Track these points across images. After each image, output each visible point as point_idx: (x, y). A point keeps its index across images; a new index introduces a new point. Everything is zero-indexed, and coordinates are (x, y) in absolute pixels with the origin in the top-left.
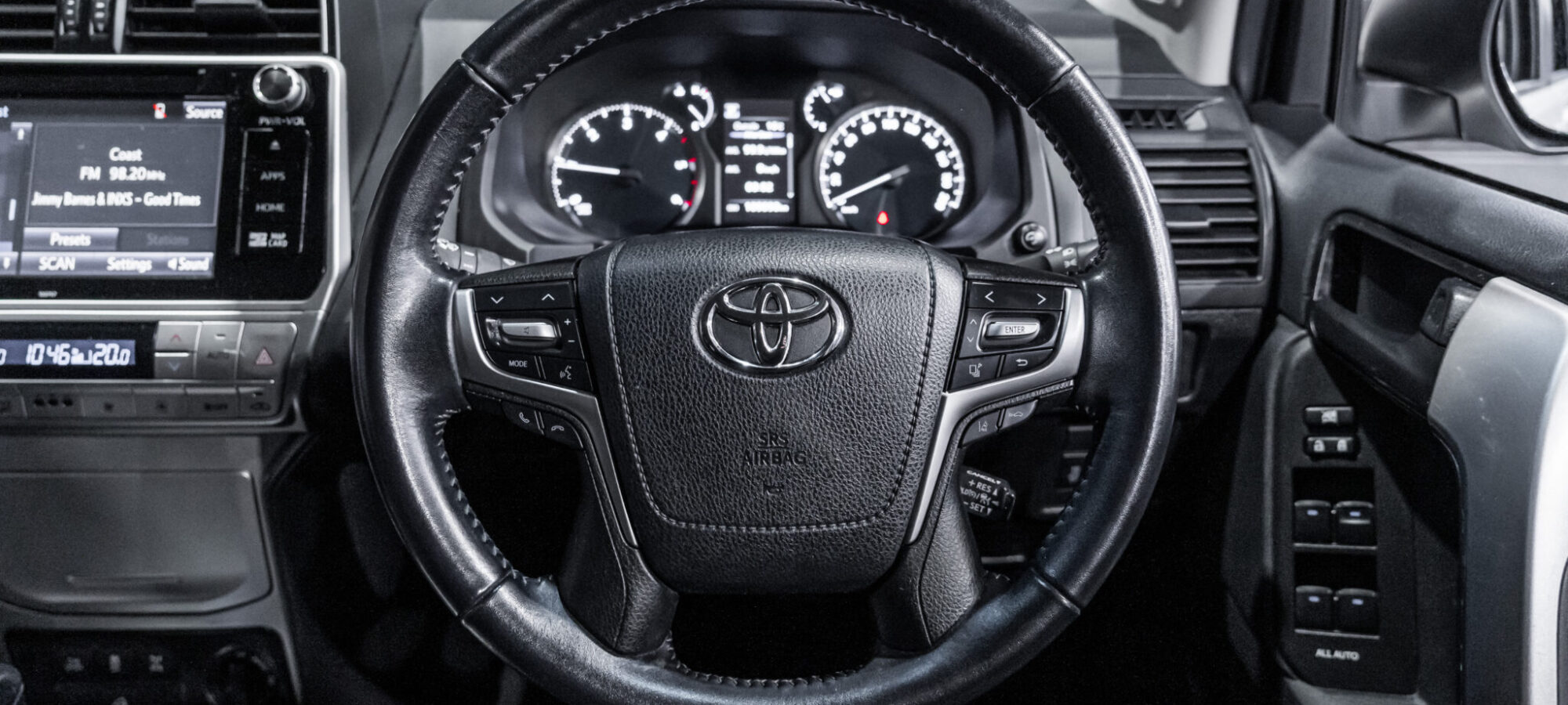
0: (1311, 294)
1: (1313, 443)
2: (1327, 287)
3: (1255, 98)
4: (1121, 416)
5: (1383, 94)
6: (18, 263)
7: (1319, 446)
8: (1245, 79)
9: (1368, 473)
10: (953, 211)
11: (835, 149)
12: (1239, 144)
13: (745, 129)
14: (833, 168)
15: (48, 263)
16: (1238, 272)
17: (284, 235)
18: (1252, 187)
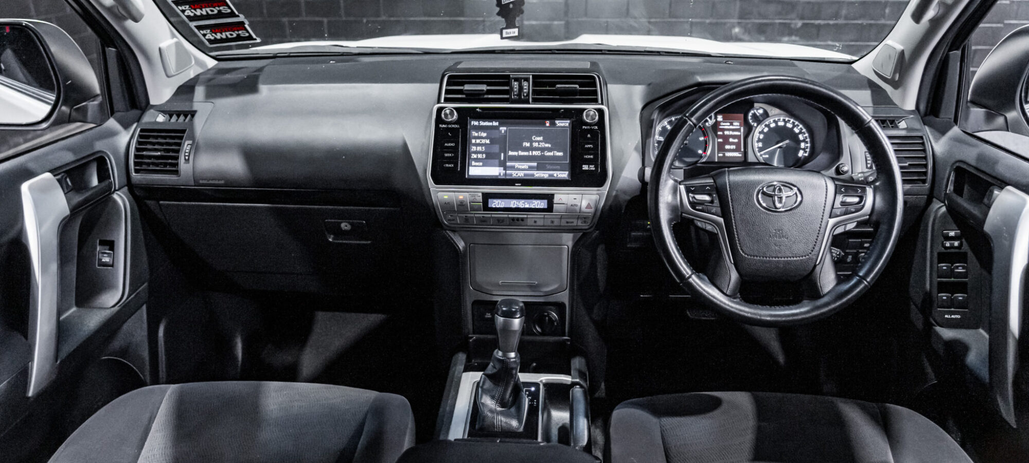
0: (946, 190)
1: (946, 243)
2: (952, 188)
3: (926, 115)
4: (883, 227)
5: (977, 113)
6: (505, 174)
7: (948, 244)
8: (922, 107)
9: (965, 254)
10: (805, 157)
11: (760, 133)
12: (919, 134)
13: (726, 125)
14: (759, 140)
15: (515, 174)
16: (919, 182)
17: (593, 166)
18: (924, 151)
